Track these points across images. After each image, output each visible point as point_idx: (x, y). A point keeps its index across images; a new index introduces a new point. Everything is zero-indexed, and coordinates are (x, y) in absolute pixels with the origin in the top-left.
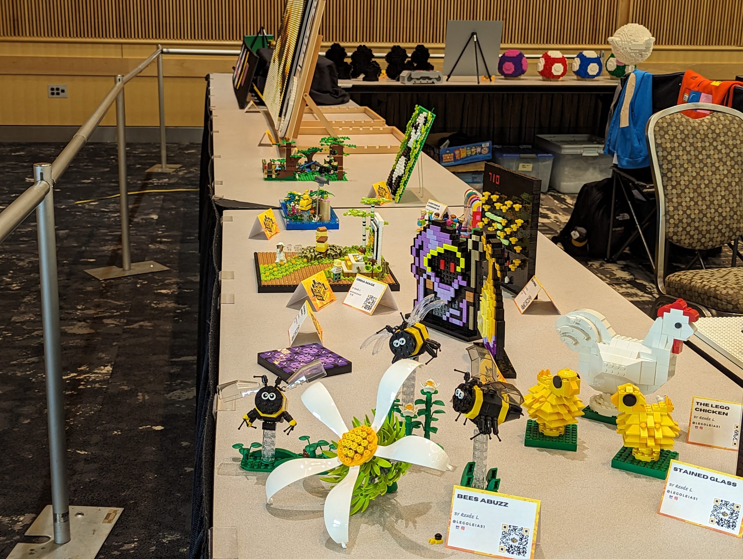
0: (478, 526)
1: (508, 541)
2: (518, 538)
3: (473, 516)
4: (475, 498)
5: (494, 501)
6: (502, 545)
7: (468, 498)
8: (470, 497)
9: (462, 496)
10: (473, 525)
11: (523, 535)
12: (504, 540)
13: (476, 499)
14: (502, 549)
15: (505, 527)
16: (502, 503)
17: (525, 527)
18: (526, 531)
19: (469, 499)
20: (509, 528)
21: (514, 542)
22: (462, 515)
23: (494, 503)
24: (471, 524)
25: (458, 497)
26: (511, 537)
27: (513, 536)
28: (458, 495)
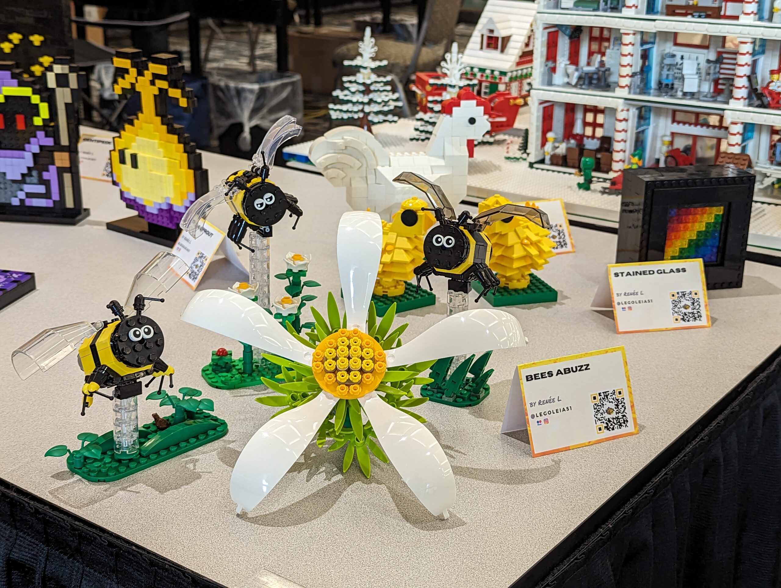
0: (564, 410)
1: (604, 415)
2: (613, 406)
3: (553, 400)
4: (548, 373)
5: (572, 368)
6: (599, 423)
7: (540, 376)
8: (542, 374)
9: (531, 376)
10: (557, 410)
11: (617, 400)
12: (599, 416)
13: (550, 374)
14: (600, 429)
15: (595, 398)
16: (582, 366)
17: (617, 389)
18: (620, 393)
19: (542, 377)
20: (599, 398)
21: (610, 414)
22: (539, 404)
23: (573, 371)
24: (555, 411)
25: (527, 380)
26: (605, 408)
27: (607, 405)
28: (527, 377)
